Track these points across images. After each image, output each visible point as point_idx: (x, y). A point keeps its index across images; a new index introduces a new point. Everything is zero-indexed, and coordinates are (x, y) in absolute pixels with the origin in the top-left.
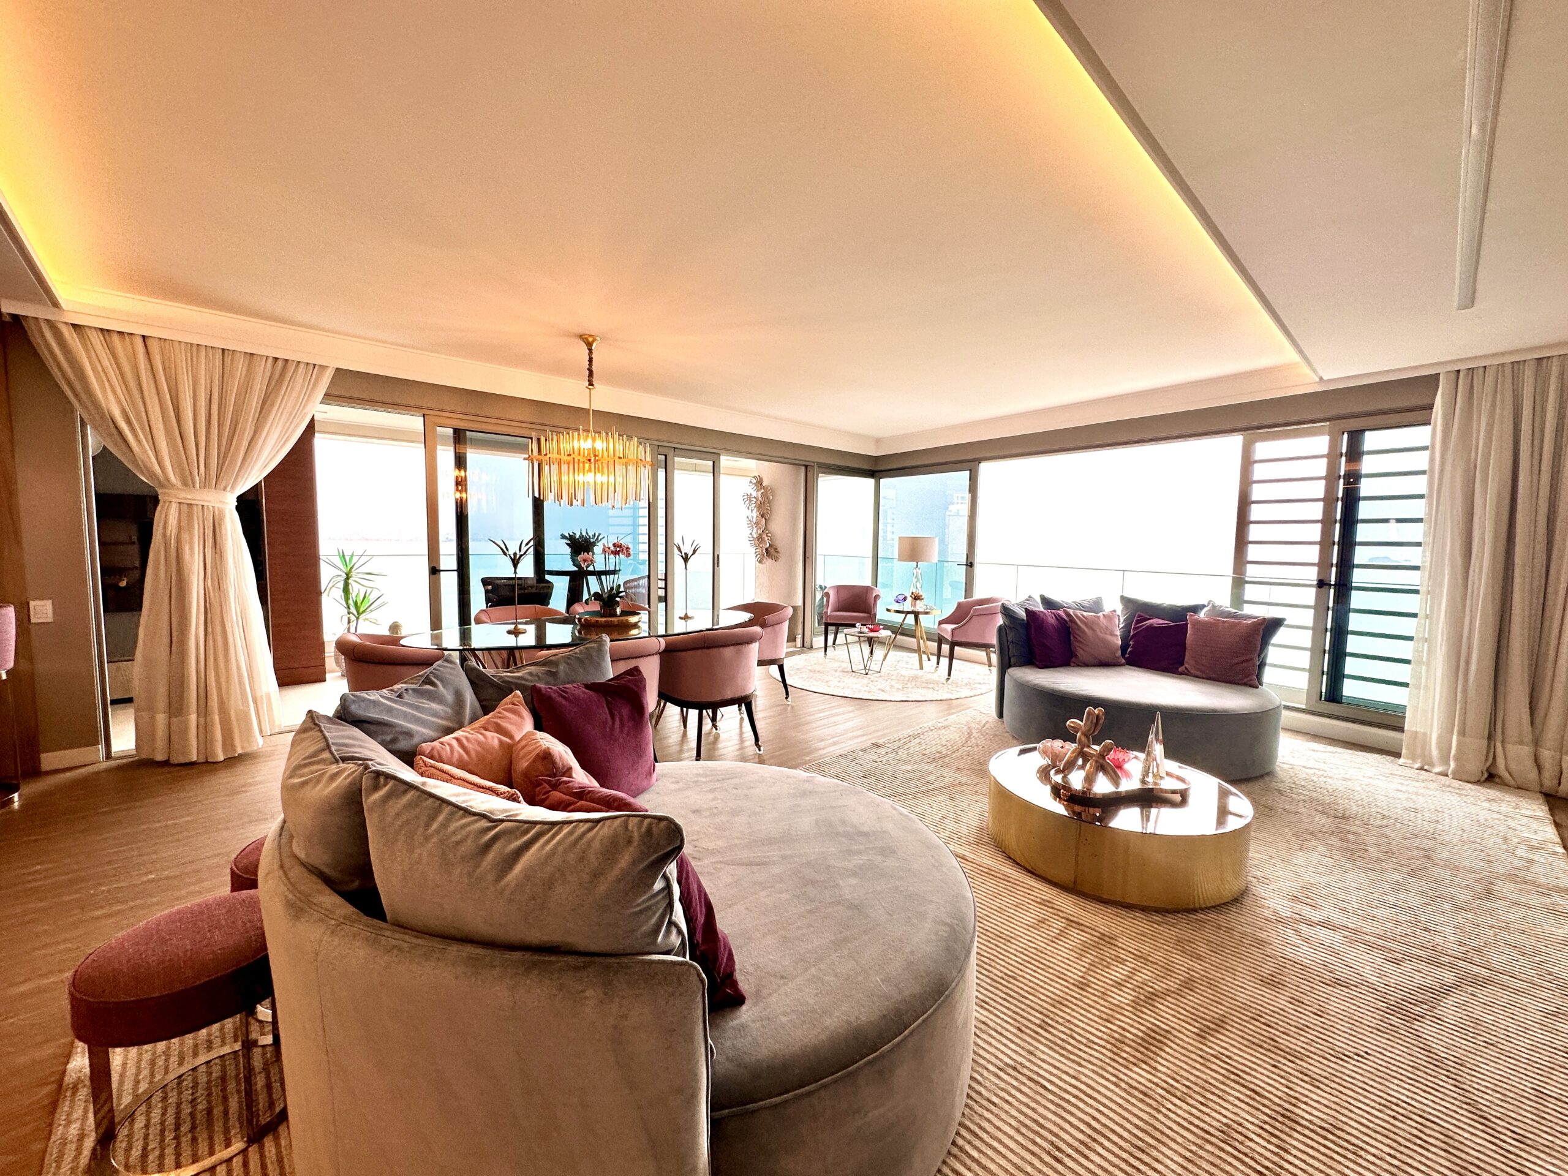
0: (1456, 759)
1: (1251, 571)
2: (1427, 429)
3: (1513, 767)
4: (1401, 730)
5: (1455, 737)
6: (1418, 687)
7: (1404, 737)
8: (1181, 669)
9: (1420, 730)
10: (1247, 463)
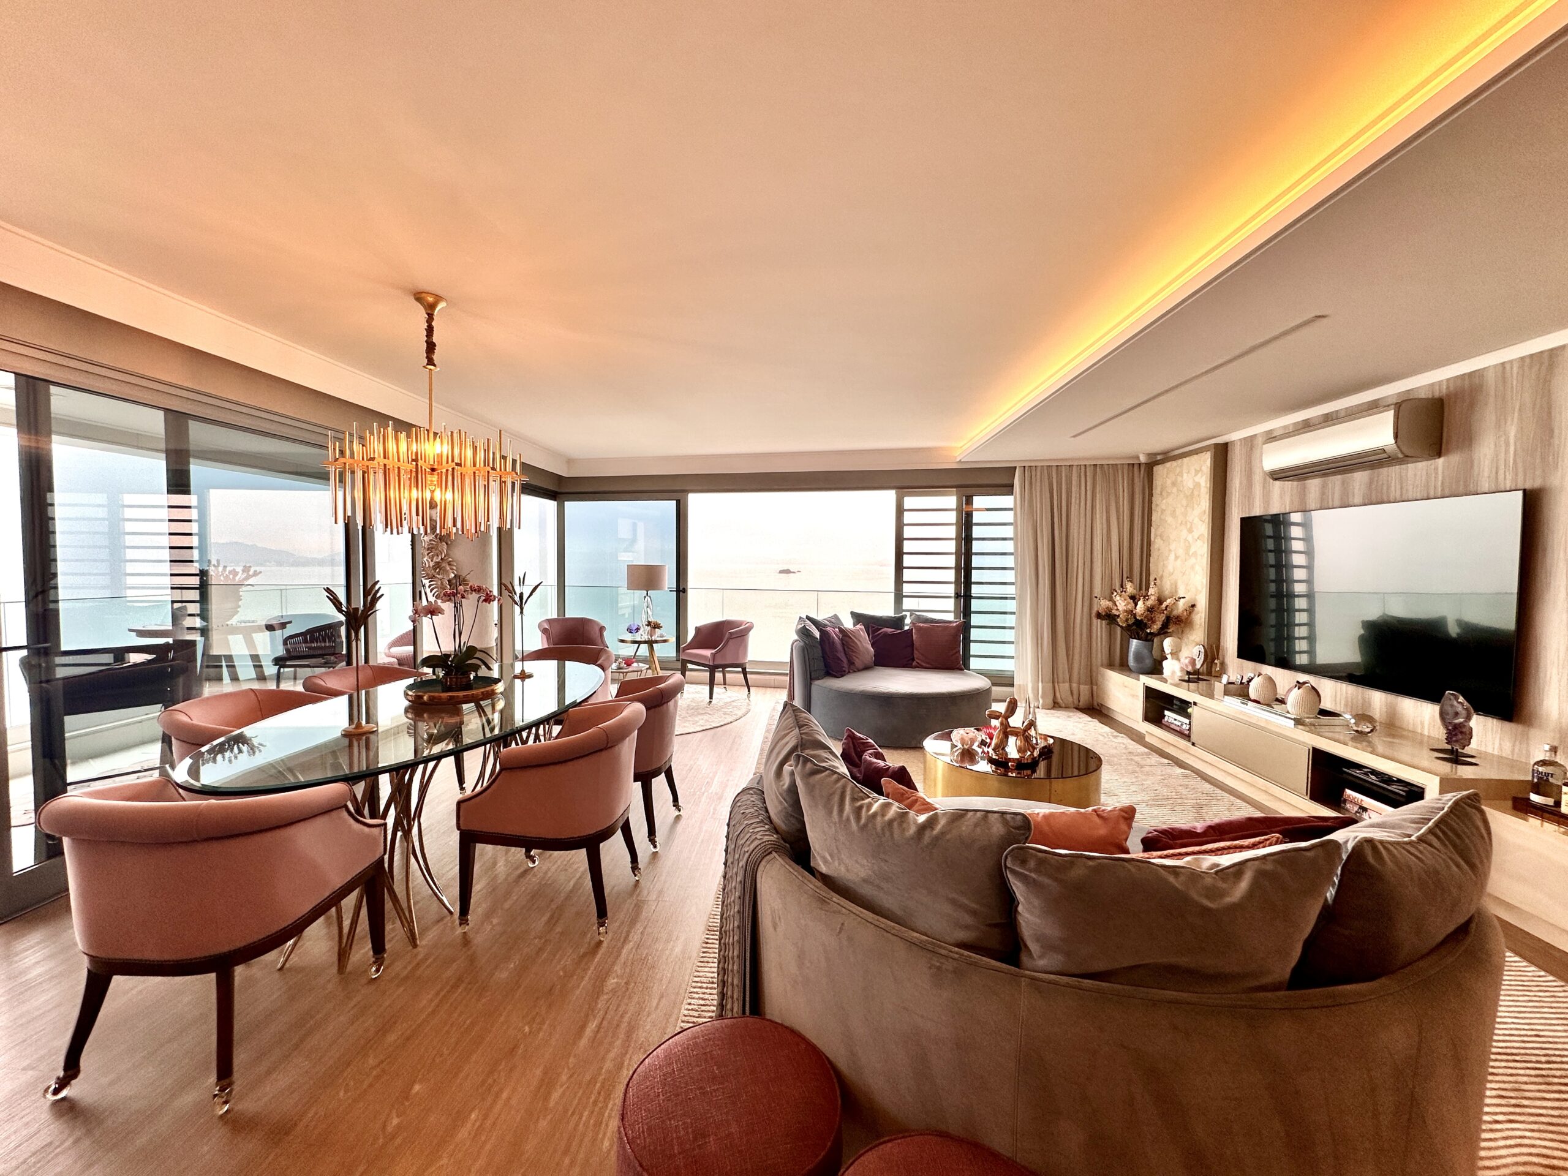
0: (1042, 697)
1: (907, 589)
2: (1011, 498)
3: (1063, 696)
4: (1012, 685)
5: (1040, 684)
6: (1018, 658)
7: (1015, 689)
8: (914, 663)
9: (1021, 683)
10: (900, 511)
